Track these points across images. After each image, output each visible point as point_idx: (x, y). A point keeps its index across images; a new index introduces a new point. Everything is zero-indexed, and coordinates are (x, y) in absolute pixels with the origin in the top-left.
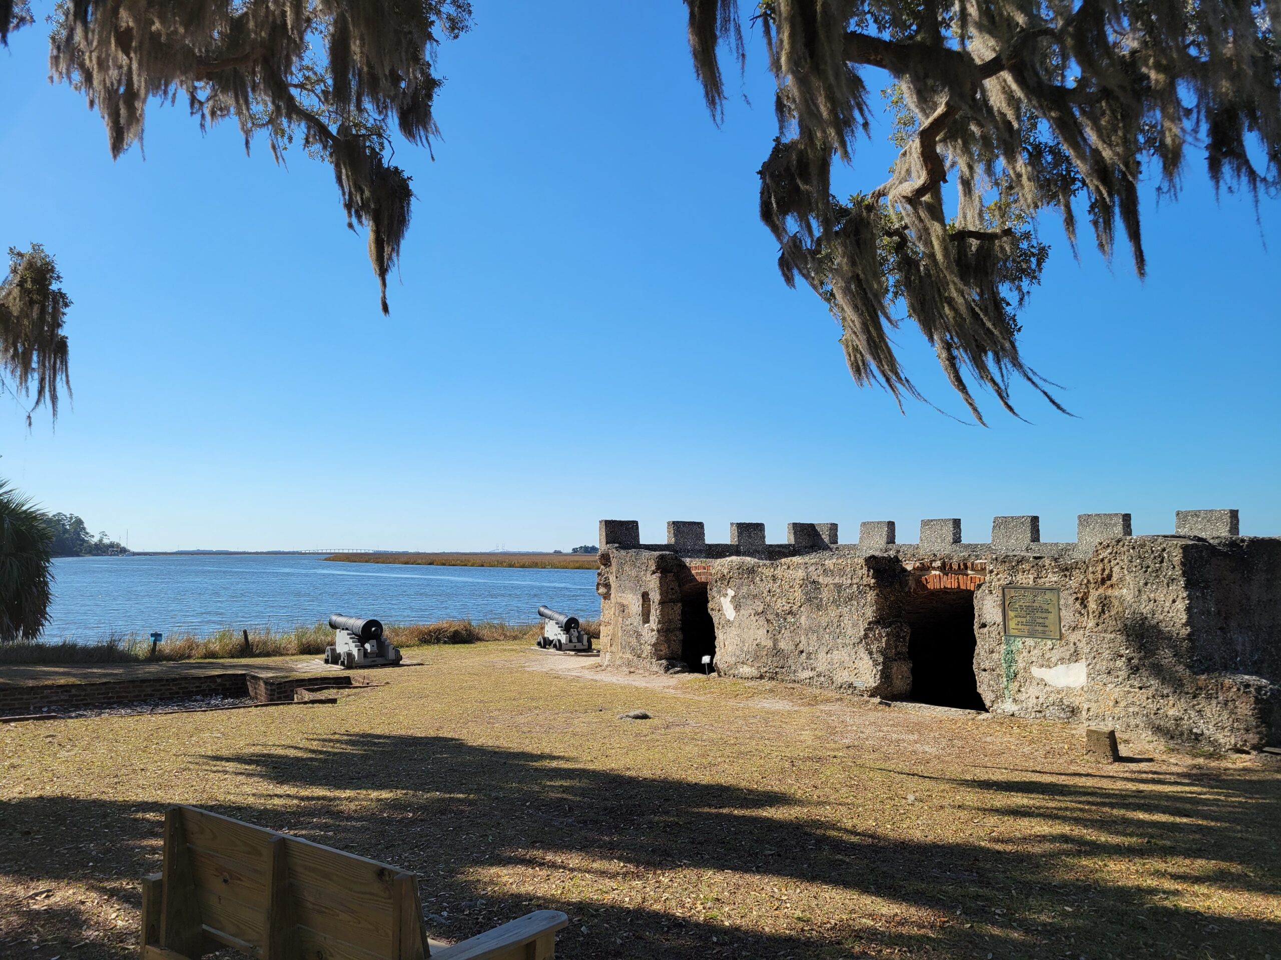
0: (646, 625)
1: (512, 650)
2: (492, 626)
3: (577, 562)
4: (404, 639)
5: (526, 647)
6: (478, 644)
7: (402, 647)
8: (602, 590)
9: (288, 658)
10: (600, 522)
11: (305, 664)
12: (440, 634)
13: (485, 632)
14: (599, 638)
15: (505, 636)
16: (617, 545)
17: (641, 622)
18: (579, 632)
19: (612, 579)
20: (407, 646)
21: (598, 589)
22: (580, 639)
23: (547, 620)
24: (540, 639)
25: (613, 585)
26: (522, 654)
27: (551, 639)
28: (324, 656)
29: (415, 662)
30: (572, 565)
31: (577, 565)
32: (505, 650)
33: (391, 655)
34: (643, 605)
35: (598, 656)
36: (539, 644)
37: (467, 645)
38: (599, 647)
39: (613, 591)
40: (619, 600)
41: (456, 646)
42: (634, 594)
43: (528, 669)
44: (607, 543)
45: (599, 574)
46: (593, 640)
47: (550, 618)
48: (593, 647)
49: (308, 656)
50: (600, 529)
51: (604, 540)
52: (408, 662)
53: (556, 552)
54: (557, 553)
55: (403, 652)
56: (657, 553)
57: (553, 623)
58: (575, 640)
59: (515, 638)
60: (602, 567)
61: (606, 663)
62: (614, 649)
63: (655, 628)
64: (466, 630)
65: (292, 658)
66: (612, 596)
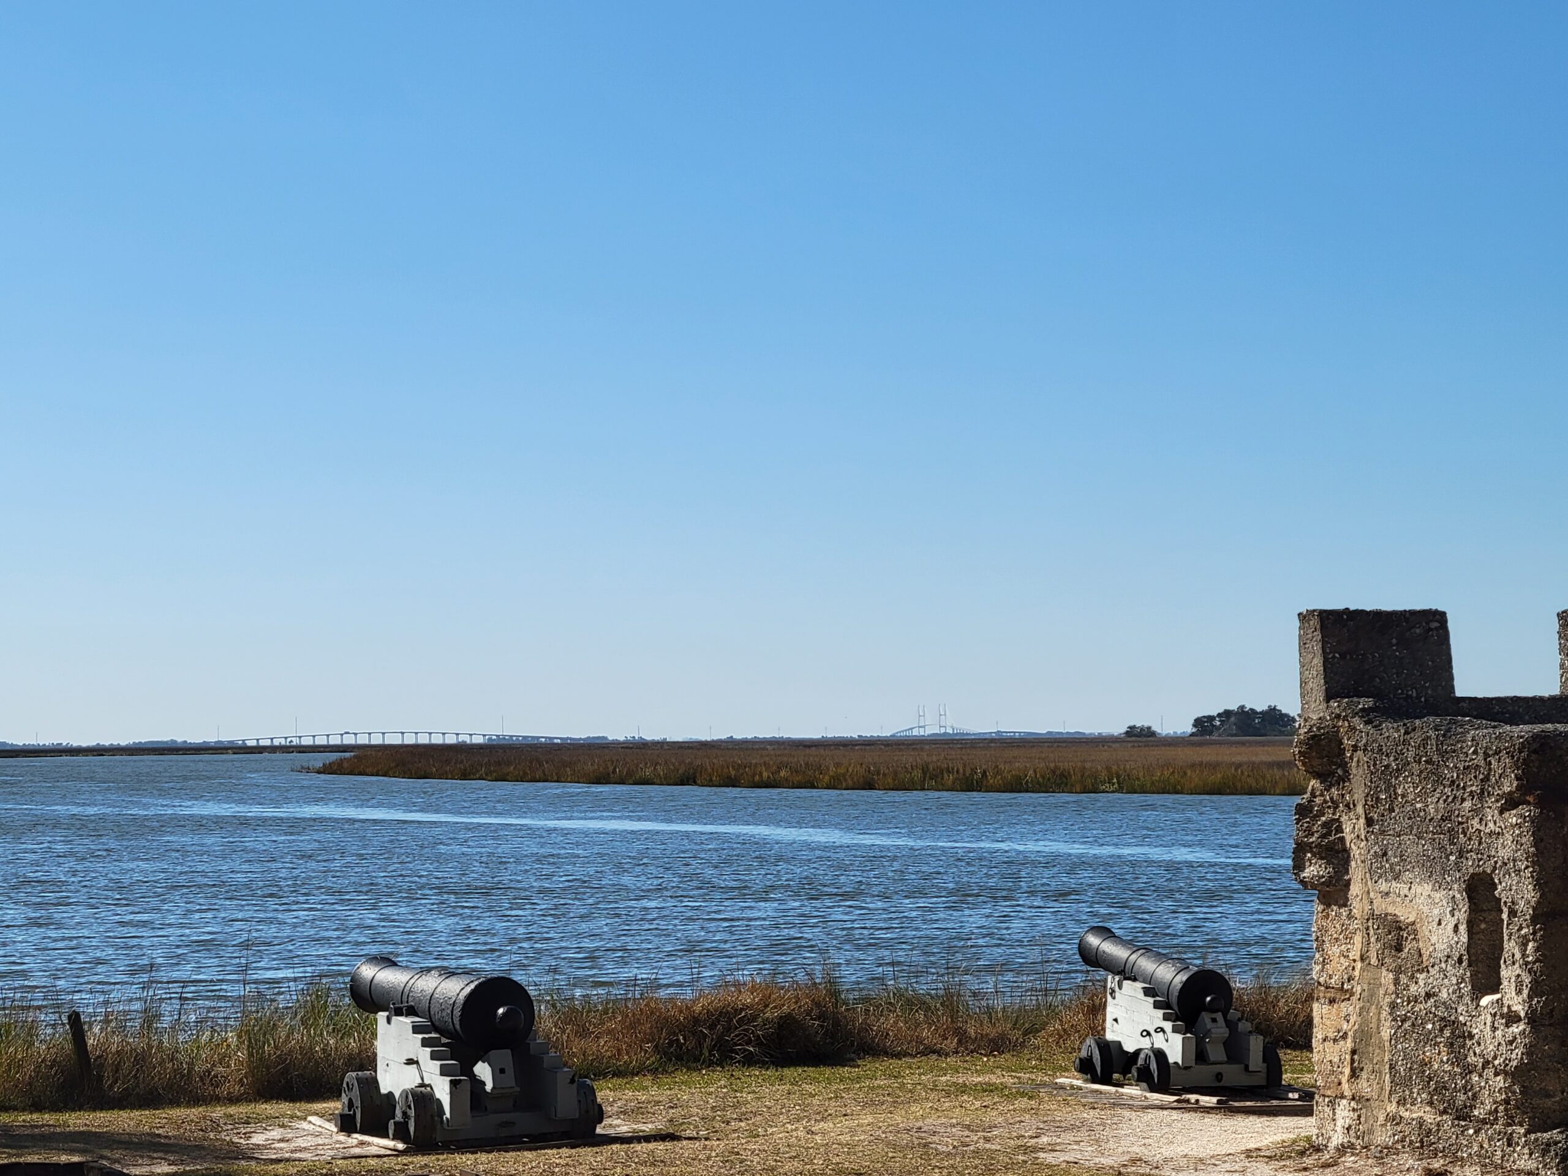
0: (1485, 1001)
1: (989, 1089)
2: (912, 1003)
3: (1214, 766)
4: (604, 1046)
5: (1040, 1077)
6: (868, 1065)
7: (601, 1074)
8: (1313, 870)
9: (218, 1112)
10: (1303, 618)
11: (276, 1133)
12: (728, 1029)
13: (890, 1023)
14: (1308, 1047)
15: (963, 1038)
16: (1365, 703)
17: (1466, 988)
18: (1229, 1024)
19: (1352, 827)
20: (618, 1074)
21: (1299, 866)
22: (1235, 1050)
23: (1112, 981)
24: (1089, 1047)
25: (1357, 851)
26: (1022, 1103)
27: (1129, 1047)
28: (336, 1106)
29: (648, 1128)
30: (1195, 778)
31: (1217, 777)
32: (963, 1089)
33: (565, 1103)
34: (1471, 924)
35: (1308, 1112)
36: (1085, 1067)
37: (828, 1071)
38: (1307, 1078)
39: (1356, 872)
40: (1381, 906)
41: (787, 1072)
42: (1439, 886)
43: (1049, 1158)
44: (1328, 698)
45: (1302, 811)
46: (1286, 1056)
47: (1126, 973)
48: (1287, 1077)
49: (285, 1107)
50: (1303, 645)
51: (1317, 685)
52: (623, 1127)
53: (1132, 732)
54: (1140, 736)
55: (605, 1094)
56: (1523, 731)
57: (1132, 990)
58: (1217, 1053)
59: (996, 1046)
60: (1314, 783)
61: (1338, 1139)
62: (1364, 1086)
63: (1520, 1009)
64: (821, 1017)
65: (232, 1110)
66: (1355, 889)
